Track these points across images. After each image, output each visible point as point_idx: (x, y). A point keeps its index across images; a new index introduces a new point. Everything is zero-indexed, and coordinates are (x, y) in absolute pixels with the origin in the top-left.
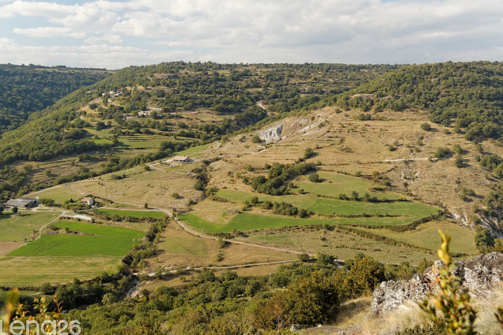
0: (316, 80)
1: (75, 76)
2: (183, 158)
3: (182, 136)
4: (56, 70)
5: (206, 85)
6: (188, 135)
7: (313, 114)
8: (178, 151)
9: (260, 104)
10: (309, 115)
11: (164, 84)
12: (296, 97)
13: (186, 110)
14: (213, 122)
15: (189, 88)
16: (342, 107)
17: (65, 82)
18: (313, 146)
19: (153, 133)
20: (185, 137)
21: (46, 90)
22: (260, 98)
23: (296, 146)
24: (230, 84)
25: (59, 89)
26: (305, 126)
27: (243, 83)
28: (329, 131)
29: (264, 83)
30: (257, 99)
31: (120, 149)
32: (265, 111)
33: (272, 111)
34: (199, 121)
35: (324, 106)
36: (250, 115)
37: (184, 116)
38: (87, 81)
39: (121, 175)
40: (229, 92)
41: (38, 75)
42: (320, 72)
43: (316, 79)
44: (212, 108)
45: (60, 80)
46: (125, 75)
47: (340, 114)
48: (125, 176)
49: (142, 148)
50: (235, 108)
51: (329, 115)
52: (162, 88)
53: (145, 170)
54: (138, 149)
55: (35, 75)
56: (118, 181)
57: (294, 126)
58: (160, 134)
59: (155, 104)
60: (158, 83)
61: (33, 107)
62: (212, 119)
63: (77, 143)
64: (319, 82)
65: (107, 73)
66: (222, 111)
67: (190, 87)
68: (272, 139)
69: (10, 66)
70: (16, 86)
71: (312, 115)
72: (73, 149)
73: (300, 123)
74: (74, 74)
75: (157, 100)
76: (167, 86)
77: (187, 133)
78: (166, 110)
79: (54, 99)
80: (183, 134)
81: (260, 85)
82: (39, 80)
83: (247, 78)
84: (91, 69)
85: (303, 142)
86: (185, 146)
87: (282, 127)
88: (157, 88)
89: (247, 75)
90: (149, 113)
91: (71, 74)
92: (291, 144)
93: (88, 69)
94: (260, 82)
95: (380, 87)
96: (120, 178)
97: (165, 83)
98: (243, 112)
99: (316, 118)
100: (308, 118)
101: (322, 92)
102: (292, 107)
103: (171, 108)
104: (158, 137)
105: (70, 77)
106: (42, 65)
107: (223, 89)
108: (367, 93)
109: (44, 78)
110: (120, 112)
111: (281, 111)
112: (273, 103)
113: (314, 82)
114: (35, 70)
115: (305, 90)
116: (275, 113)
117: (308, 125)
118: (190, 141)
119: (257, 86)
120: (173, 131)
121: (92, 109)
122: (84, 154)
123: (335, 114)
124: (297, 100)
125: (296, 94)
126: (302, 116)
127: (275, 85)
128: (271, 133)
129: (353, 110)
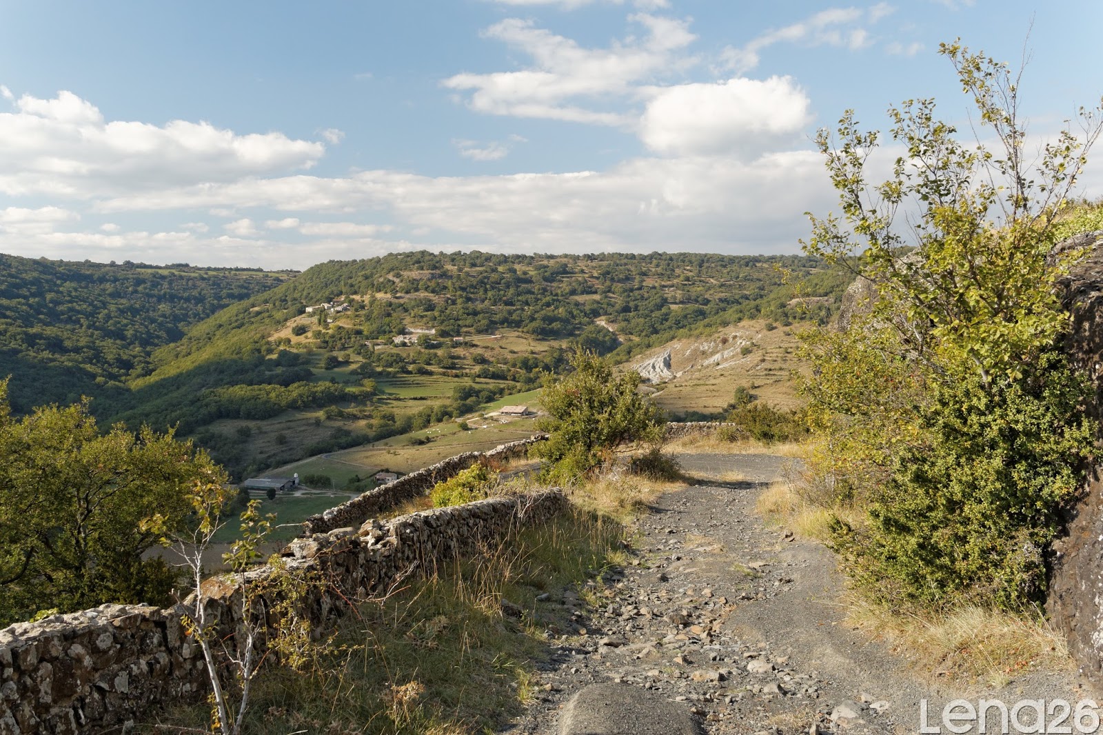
0: (689, 281)
1: (211, 282)
2: (520, 409)
3: (485, 377)
4: (173, 271)
5: (499, 290)
6: (495, 376)
7: (722, 333)
8: (487, 402)
9: (602, 322)
10: (717, 335)
11: (426, 289)
12: (664, 310)
13: (479, 332)
14: (533, 353)
15: (472, 296)
16: (776, 320)
17: (195, 293)
18: (745, 383)
19: (431, 373)
20: (490, 378)
21: (164, 307)
22: (601, 311)
23: (713, 385)
24: (543, 289)
25: (185, 306)
26: (713, 354)
27: (563, 285)
28: (763, 360)
29: (598, 285)
30: (596, 313)
31: (386, 399)
32: (613, 333)
33: (626, 334)
34: (507, 351)
35: (740, 319)
36: (591, 341)
37: (478, 343)
38: (236, 291)
39: (423, 438)
40: (544, 301)
41: (144, 281)
42: (688, 268)
43: (688, 279)
44: (525, 330)
45: (185, 290)
46: (322, 277)
47: (774, 331)
48: (428, 440)
49: (422, 399)
50: (565, 329)
51: (754, 333)
52: (422, 294)
53: (460, 429)
54: (415, 399)
55: (139, 282)
56: (417, 447)
57: (691, 354)
58: (444, 374)
59: (421, 324)
60: (414, 286)
61: (153, 338)
62: (530, 348)
63: (316, 389)
64: (694, 284)
65: (267, 276)
66: (544, 334)
67: (473, 293)
68: (660, 376)
69: (88, 264)
70: (114, 302)
71: (722, 335)
72: (311, 398)
73: (701, 349)
74: (208, 279)
75: (422, 317)
76: (433, 291)
77: (493, 372)
78: (444, 334)
79: (181, 325)
80: (485, 374)
81: (593, 290)
82: (147, 291)
83: (568, 277)
84: (237, 269)
85: (722, 378)
86: (495, 393)
87: (669, 356)
88: (413, 295)
89: (565, 272)
90: (415, 339)
91: (203, 279)
92: (701, 382)
93: (231, 269)
94: (594, 285)
95: (838, 286)
96: (421, 443)
97: (428, 286)
98: (579, 335)
99: (731, 340)
100: (715, 341)
101: (707, 302)
102: (663, 327)
103: (452, 330)
104: (442, 380)
105: (202, 284)
106: (147, 263)
107: (533, 296)
108: (816, 296)
109: (157, 287)
110: (358, 338)
111: (644, 334)
112: (626, 320)
113: (686, 285)
114: (136, 272)
115: (675, 298)
116: (633, 337)
117: (717, 352)
118: (502, 386)
119: (589, 291)
120: (465, 369)
121: (298, 335)
122: (333, 407)
123: (765, 331)
124: (667, 314)
125: (662, 306)
126: (703, 338)
127: (622, 290)
128: (654, 367)
129: (797, 325)
